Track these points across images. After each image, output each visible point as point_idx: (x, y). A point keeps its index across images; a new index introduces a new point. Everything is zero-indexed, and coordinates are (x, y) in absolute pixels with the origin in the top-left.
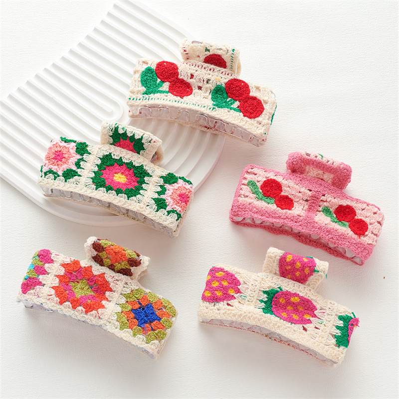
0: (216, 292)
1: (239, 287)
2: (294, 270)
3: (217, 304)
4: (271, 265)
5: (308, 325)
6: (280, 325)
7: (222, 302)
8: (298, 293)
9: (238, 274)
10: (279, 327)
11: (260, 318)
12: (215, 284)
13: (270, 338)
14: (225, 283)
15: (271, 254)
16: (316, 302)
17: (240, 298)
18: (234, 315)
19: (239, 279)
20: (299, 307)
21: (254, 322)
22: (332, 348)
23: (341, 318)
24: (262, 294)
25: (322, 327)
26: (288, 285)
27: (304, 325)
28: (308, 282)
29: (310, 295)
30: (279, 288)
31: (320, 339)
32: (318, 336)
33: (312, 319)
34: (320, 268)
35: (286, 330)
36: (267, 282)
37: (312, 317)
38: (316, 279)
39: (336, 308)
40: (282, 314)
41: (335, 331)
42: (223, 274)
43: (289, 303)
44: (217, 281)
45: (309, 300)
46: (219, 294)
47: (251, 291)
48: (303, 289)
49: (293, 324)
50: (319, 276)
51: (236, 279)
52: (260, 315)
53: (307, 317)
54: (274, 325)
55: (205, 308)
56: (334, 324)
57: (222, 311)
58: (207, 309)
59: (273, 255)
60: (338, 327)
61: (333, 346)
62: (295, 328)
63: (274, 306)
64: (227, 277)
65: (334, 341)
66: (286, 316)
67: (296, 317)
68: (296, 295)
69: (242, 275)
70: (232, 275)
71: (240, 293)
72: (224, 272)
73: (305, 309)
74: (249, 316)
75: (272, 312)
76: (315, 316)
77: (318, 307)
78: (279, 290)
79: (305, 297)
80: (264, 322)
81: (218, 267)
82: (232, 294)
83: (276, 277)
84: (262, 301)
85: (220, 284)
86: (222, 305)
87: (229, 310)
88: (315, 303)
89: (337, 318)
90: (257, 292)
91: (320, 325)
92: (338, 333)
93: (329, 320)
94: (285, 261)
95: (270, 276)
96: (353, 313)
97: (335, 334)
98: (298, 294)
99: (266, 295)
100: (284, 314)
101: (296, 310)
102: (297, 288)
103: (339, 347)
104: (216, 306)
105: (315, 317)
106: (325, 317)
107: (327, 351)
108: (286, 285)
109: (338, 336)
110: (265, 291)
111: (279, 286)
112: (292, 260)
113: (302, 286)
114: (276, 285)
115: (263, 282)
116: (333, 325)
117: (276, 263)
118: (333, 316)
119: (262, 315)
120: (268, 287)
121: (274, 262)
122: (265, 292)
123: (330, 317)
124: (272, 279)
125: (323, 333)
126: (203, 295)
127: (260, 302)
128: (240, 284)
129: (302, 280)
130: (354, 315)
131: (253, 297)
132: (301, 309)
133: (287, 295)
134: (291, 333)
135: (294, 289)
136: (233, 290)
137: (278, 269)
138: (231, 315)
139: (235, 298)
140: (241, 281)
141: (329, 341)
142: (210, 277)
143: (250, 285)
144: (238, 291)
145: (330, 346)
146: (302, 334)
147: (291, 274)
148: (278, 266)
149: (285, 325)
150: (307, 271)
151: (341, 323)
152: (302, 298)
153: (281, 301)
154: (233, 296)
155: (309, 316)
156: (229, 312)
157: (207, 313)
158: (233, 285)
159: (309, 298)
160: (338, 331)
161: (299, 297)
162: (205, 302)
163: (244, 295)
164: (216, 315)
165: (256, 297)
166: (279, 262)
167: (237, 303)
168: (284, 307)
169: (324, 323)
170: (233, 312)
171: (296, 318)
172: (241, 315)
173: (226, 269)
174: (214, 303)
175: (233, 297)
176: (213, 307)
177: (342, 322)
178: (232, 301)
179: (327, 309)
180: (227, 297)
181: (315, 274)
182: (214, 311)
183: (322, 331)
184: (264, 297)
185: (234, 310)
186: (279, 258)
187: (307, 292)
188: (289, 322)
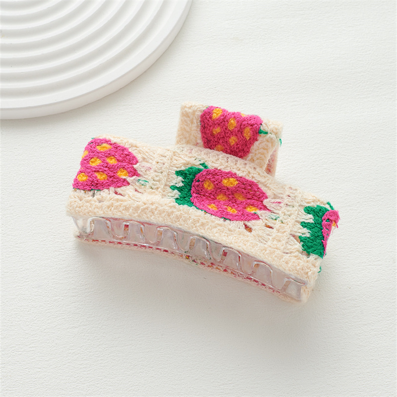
0: (97, 174)
1: (135, 166)
2: (226, 133)
3: (99, 192)
4: (188, 129)
5: (253, 221)
6: (204, 221)
7: (106, 190)
8: (234, 171)
9: (134, 148)
10: (203, 224)
11: (170, 210)
12: (96, 163)
13: (194, 261)
14: (112, 161)
15: (186, 109)
16: (265, 186)
17: (137, 184)
18: (127, 209)
19: (135, 155)
20: (236, 196)
21: (161, 219)
22: (295, 257)
23: (309, 210)
24: (175, 176)
25: (277, 224)
26: (218, 160)
27: (246, 223)
28: (250, 156)
29: (255, 176)
30: (202, 164)
31: (275, 242)
32: (271, 238)
33: (259, 212)
34: (270, 128)
35: (215, 230)
36: (182, 156)
37: (261, 209)
38: (264, 149)
39: (300, 195)
40: (210, 207)
41: (300, 231)
42: (109, 146)
43: (219, 189)
44: (98, 158)
45: (253, 182)
46: (101, 177)
47: (155, 171)
48: (244, 166)
49: (228, 221)
50: (268, 141)
51: (129, 154)
52: (171, 207)
53: (251, 210)
54: (195, 222)
55: (77, 200)
56: (298, 219)
57: (106, 203)
58: (81, 200)
59: (190, 110)
60: (304, 225)
61: (297, 253)
62: (230, 227)
63: (194, 195)
64: (116, 152)
65: (298, 246)
66: (215, 209)
67: (232, 211)
68: (231, 175)
69: (141, 148)
70: (124, 149)
71: (138, 175)
72: (111, 144)
73: (249, 199)
74: (152, 209)
75: (191, 203)
76: (265, 208)
77: (269, 193)
78: (201, 167)
79: (247, 178)
80: (178, 218)
81: (101, 138)
82: (124, 177)
83: (196, 149)
84: (174, 188)
85: (104, 161)
86: (107, 194)
87: (117, 200)
88: (263, 189)
89: (303, 211)
90: (165, 173)
91: (273, 221)
92: (306, 233)
93: (289, 213)
94: (211, 118)
95: (187, 148)
96: (328, 203)
97: (300, 235)
98: (235, 174)
99: (180, 178)
100: (213, 207)
101: (232, 201)
102: (232, 164)
103: (308, 255)
104: (96, 197)
105: (264, 210)
106: (283, 209)
107: (287, 263)
108: (214, 159)
109: (306, 238)
110: (180, 171)
111: (202, 162)
112: (221, 116)
113: (240, 161)
114: (197, 160)
115: (175, 157)
116: (296, 221)
117: (195, 125)
118: (296, 208)
119: (174, 207)
120: (184, 164)
121: (192, 123)
122: (179, 173)
123: (289, 208)
124: (190, 153)
125: (279, 234)
126: (76, 180)
127: (170, 190)
128: (137, 162)
129: (241, 151)
130: (330, 206)
131: (159, 181)
132: (240, 199)
133: (216, 175)
134: (224, 234)
135: (227, 166)
136: (125, 172)
137: (199, 135)
138: (121, 209)
139: (129, 184)
140: (139, 157)
141: (289, 247)
142: (87, 153)
143: (154, 163)
144: (134, 173)
145: (293, 254)
146: (244, 235)
147: (221, 141)
148: (199, 129)
149: (213, 222)
150: (247, 133)
151: (310, 218)
152: (241, 180)
153: (206, 186)
154: (125, 180)
155: (254, 208)
156: (118, 204)
157: (80, 207)
158: (125, 164)
159: (253, 180)
160: (305, 230)
161: (236, 177)
162: (78, 190)
163: (144, 179)
164: (96, 210)
165: (163, 182)
166: (201, 121)
167: (133, 191)
168: (212, 197)
169: (281, 218)
170: (125, 203)
171: (234, 211)
172: (138, 208)
173: (114, 140)
174: (92, 192)
175: (125, 183)
176: (91, 198)
177: (311, 216)
178: (123, 188)
179: (285, 196)
180: (115, 182)
181: (261, 138)
182: (93, 202)
183: (278, 231)
184: (179, 181)
185: (125, 201)
186: (200, 114)
187: (250, 170)
188: (221, 217)
